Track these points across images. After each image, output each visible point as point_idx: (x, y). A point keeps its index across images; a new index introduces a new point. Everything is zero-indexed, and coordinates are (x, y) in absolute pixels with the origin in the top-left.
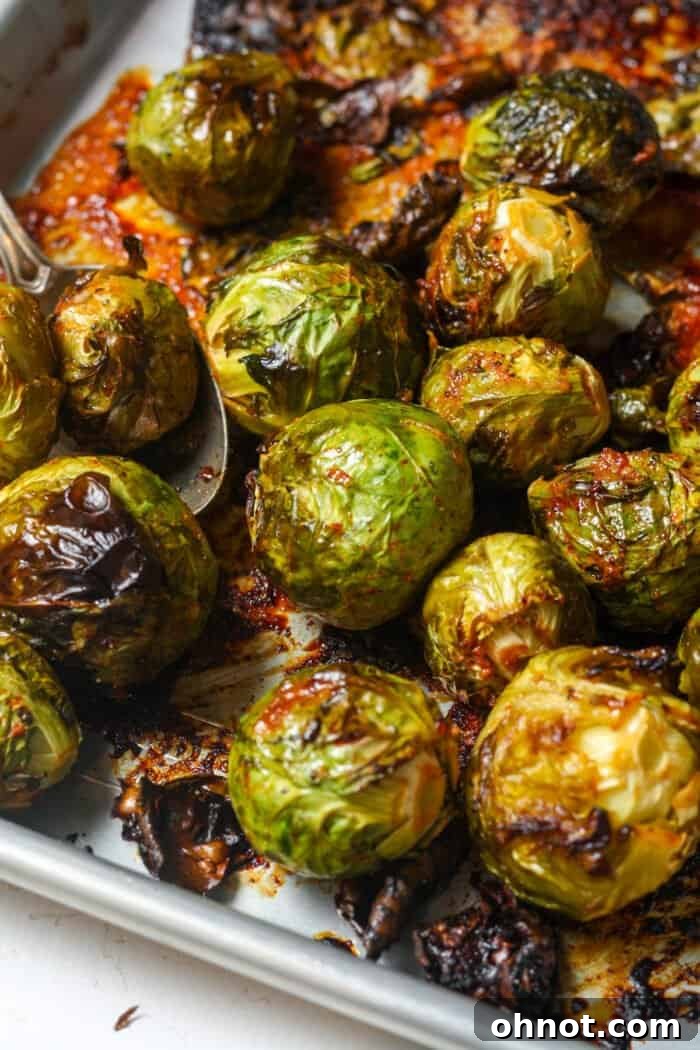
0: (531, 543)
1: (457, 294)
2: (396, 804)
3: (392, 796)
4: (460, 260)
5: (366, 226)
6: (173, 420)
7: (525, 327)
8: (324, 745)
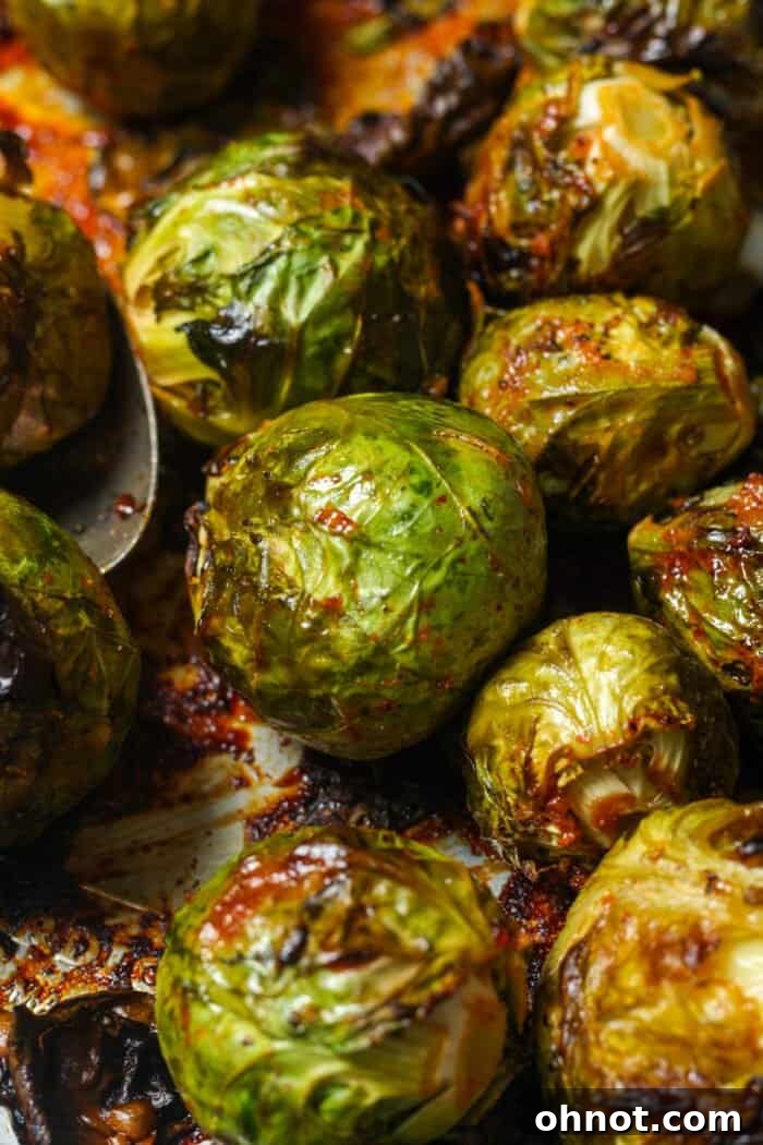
0: (642, 631)
1: (518, 227)
2: (429, 1065)
3: (423, 1053)
4: (522, 174)
5: (372, 120)
6: (72, 419)
7: (623, 280)
8: (313, 970)
